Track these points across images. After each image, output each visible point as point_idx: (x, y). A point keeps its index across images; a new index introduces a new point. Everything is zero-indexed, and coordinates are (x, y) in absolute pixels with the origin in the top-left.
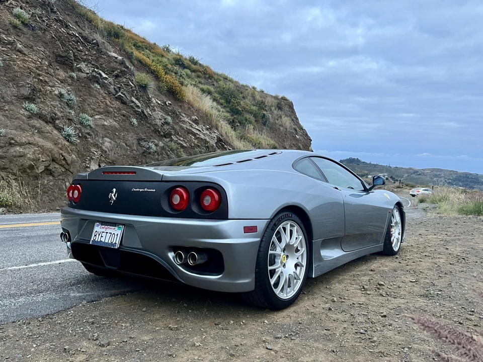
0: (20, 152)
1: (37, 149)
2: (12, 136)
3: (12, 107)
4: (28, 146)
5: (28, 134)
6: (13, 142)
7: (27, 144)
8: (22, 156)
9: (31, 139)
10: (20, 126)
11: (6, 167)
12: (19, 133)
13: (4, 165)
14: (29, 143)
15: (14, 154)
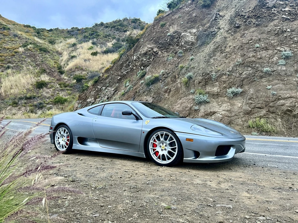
0: (282, 103)
1: (295, 100)
2: (280, 95)
3: (290, 78)
4: (289, 99)
5: (294, 92)
6: (280, 98)
7: (289, 98)
8: (283, 105)
9: (293, 95)
10: (290, 88)
11: (274, 111)
12: (288, 92)
13: (273, 111)
14: (291, 97)
15: (279, 104)
